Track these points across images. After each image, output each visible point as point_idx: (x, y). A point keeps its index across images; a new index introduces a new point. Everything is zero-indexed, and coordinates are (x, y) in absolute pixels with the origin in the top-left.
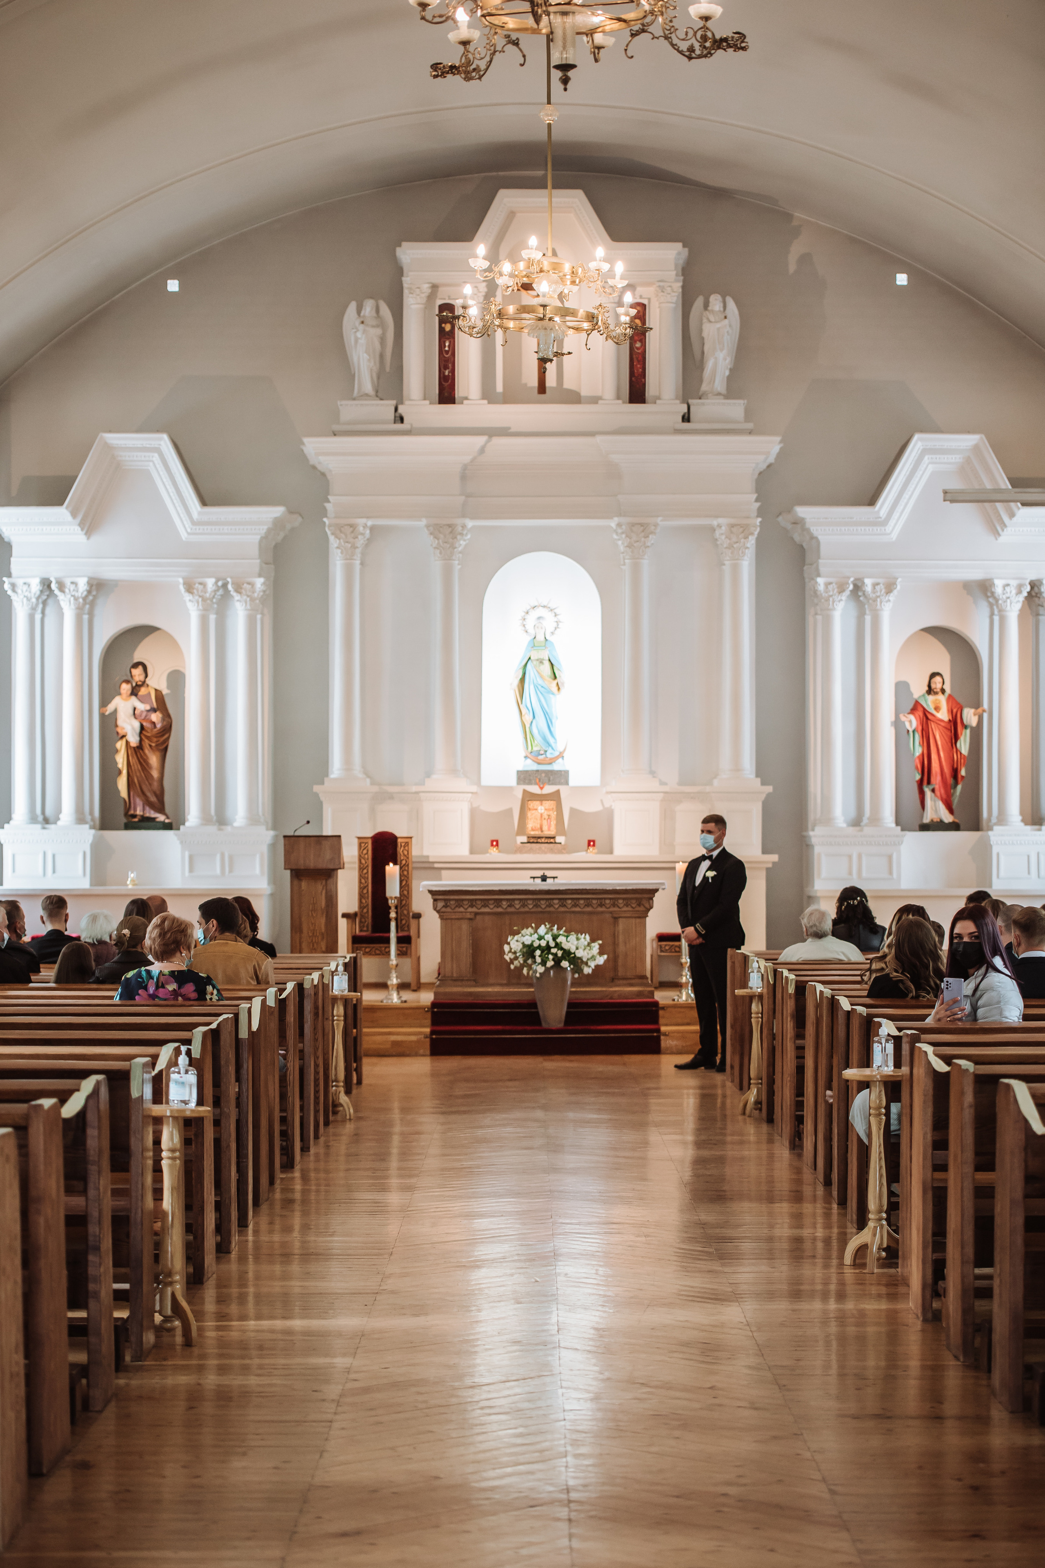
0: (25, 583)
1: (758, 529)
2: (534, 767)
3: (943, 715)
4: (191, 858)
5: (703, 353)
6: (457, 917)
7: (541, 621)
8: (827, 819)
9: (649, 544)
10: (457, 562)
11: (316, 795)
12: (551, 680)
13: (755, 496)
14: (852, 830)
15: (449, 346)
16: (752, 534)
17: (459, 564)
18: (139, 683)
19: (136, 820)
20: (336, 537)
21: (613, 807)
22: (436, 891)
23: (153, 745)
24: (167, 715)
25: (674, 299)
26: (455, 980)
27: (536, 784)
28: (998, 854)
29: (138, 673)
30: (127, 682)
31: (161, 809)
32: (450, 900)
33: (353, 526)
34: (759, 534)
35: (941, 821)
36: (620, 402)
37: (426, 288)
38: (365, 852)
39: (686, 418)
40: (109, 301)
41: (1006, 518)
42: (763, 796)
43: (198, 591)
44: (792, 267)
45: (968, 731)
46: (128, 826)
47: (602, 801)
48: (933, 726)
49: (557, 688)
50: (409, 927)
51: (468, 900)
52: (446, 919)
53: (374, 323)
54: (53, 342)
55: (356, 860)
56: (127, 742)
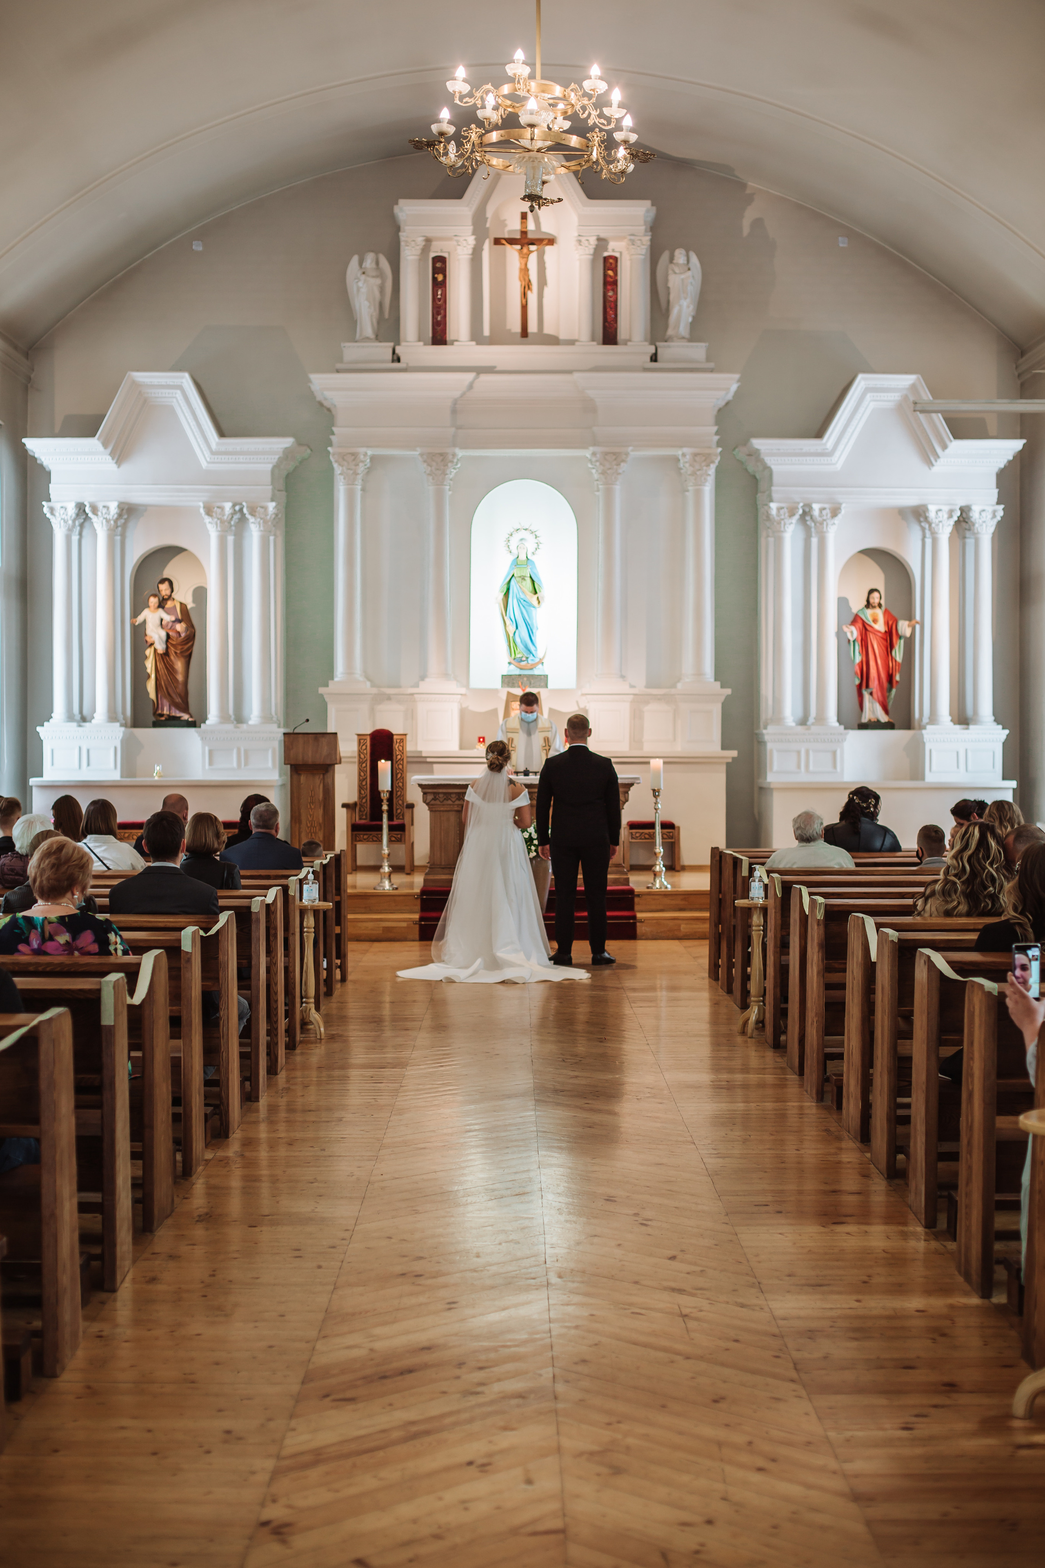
0: (62, 507)
1: (719, 458)
2: (517, 672)
3: (880, 627)
4: (210, 752)
5: (668, 302)
6: (445, 809)
7: (523, 542)
8: (778, 719)
9: (620, 471)
10: (448, 487)
11: (322, 696)
12: (532, 595)
13: (715, 428)
14: (800, 729)
15: (441, 295)
16: (713, 462)
17: (450, 490)
18: (166, 597)
19: (163, 719)
20: (340, 465)
21: (587, 708)
22: (425, 785)
23: (178, 652)
24: (190, 626)
25: (644, 252)
26: (443, 868)
27: (519, 687)
28: (930, 751)
29: (164, 588)
30: (155, 596)
31: (185, 709)
32: (439, 793)
33: (355, 455)
34: (719, 462)
35: (878, 721)
36: (595, 343)
37: (420, 241)
38: (364, 747)
39: (654, 358)
40: (141, 260)
41: (939, 450)
42: (723, 698)
43: (216, 513)
44: (746, 231)
45: (902, 641)
46: (156, 724)
47: (577, 703)
48: (871, 636)
49: (537, 602)
50: (403, 815)
51: (456, 793)
52: (436, 811)
53: (374, 274)
54: (92, 295)
55: (356, 754)
56: (155, 650)
